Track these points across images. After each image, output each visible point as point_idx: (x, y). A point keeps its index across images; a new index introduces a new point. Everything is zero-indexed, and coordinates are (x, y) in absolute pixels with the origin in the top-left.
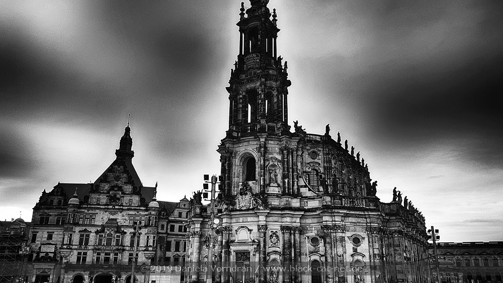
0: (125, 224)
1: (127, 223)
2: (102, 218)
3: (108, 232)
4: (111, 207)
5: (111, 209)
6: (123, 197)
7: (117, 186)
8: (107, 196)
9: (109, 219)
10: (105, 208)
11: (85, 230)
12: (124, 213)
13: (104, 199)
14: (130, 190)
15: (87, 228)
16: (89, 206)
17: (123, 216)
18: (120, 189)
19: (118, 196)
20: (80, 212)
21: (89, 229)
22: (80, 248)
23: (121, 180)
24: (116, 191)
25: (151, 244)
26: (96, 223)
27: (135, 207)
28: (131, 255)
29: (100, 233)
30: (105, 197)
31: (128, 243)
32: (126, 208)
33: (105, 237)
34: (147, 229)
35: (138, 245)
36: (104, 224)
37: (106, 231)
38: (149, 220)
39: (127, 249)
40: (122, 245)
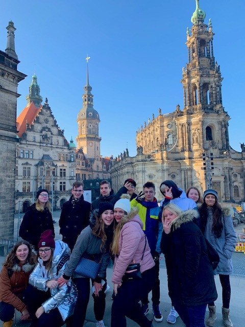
0: (55, 159)
1: (57, 159)
2: (38, 153)
3: (47, 166)
4: (44, 145)
6: (52, 137)
7: (47, 128)
8: (40, 135)
9: (44, 155)
10: (40, 146)
11: (27, 164)
12: (54, 150)
13: (38, 138)
14: (56, 132)
15: (28, 161)
16: (28, 143)
17: (53, 153)
18: (49, 130)
19: (48, 136)
20: (21, 148)
22: (24, 178)
23: (49, 123)
24: (47, 131)
25: (75, 175)
26: (34, 158)
27: (61, 147)
28: (61, 183)
29: (41, 166)
30: (39, 136)
31: (59, 174)
32: (55, 146)
33: (44, 170)
34: (71, 164)
35: (65, 176)
36: (41, 158)
37: (45, 164)
38: (71, 157)
39: (58, 178)
40: (57, 176)
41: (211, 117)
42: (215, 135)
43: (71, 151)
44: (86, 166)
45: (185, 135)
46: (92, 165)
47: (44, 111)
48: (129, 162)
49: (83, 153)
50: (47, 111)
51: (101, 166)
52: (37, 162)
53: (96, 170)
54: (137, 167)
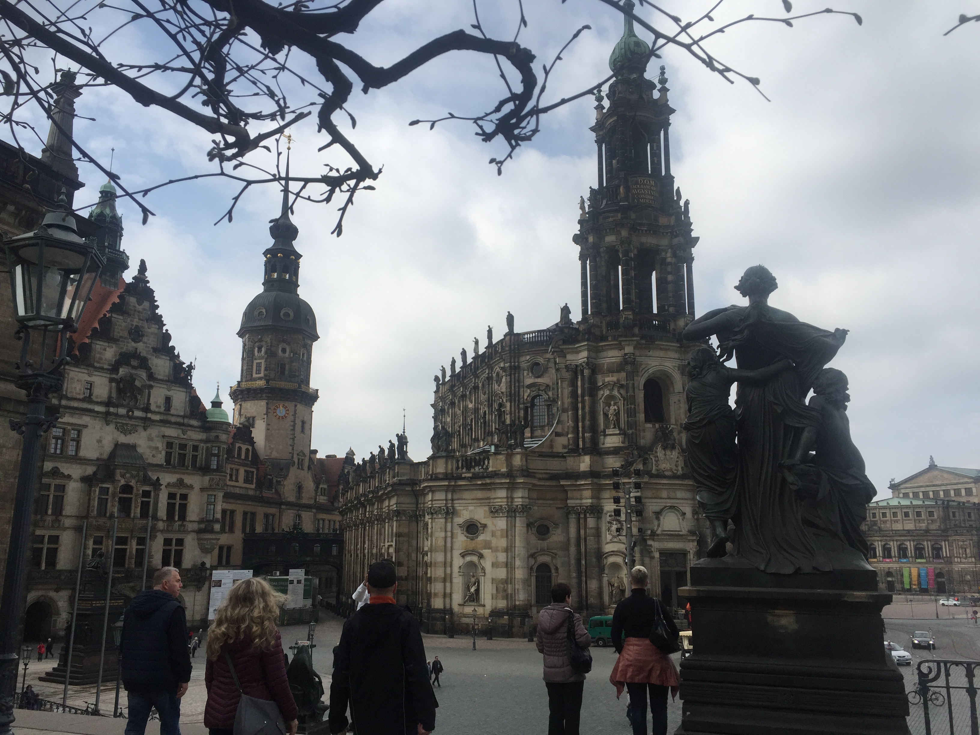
0: (156, 461)
1: (160, 459)
2: (99, 438)
3: (123, 482)
4: (122, 411)
5: (122, 416)
6: (151, 387)
7: (135, 355)
8: (111, 380)
9: (117, 446)
10: (108, 413)
11: (54, 473)
12: (154, 431)
13: (103, 386)
14: (167, 370)
15: (59, 465)
16: (64, 402)
17: (150, 439)
18: (144, 363)
19: (137, 383)
21: (66, 469)
22: (40, 523)
23: (145, 339)
24: (134, 368)
25: (219, 516)
26: (82, 454)
27: (181, 420)
28: (167, 542)
29: (103, 482)
30: (105, 381)
31: (162, 512)
32: (157, 417)
33: (114, 496)
34: (207, 478)
35: (183, 517)
36: (105, 456)
37: (118, 477)
38: (210, 455)
39: (161, 525)
40: (155, 518)
41: (662, 354)
42: (672, 408)
43: (213, 434)
44: (259, 486)
45: (583, 402)
46: (278, 482)
47: (132, 300)
48: (405, 478)
49: (251, 442)
50: (140, 303)
51: (309, 485)
52: (90, 470)
53: (292, 498)
54: (429, 497)
